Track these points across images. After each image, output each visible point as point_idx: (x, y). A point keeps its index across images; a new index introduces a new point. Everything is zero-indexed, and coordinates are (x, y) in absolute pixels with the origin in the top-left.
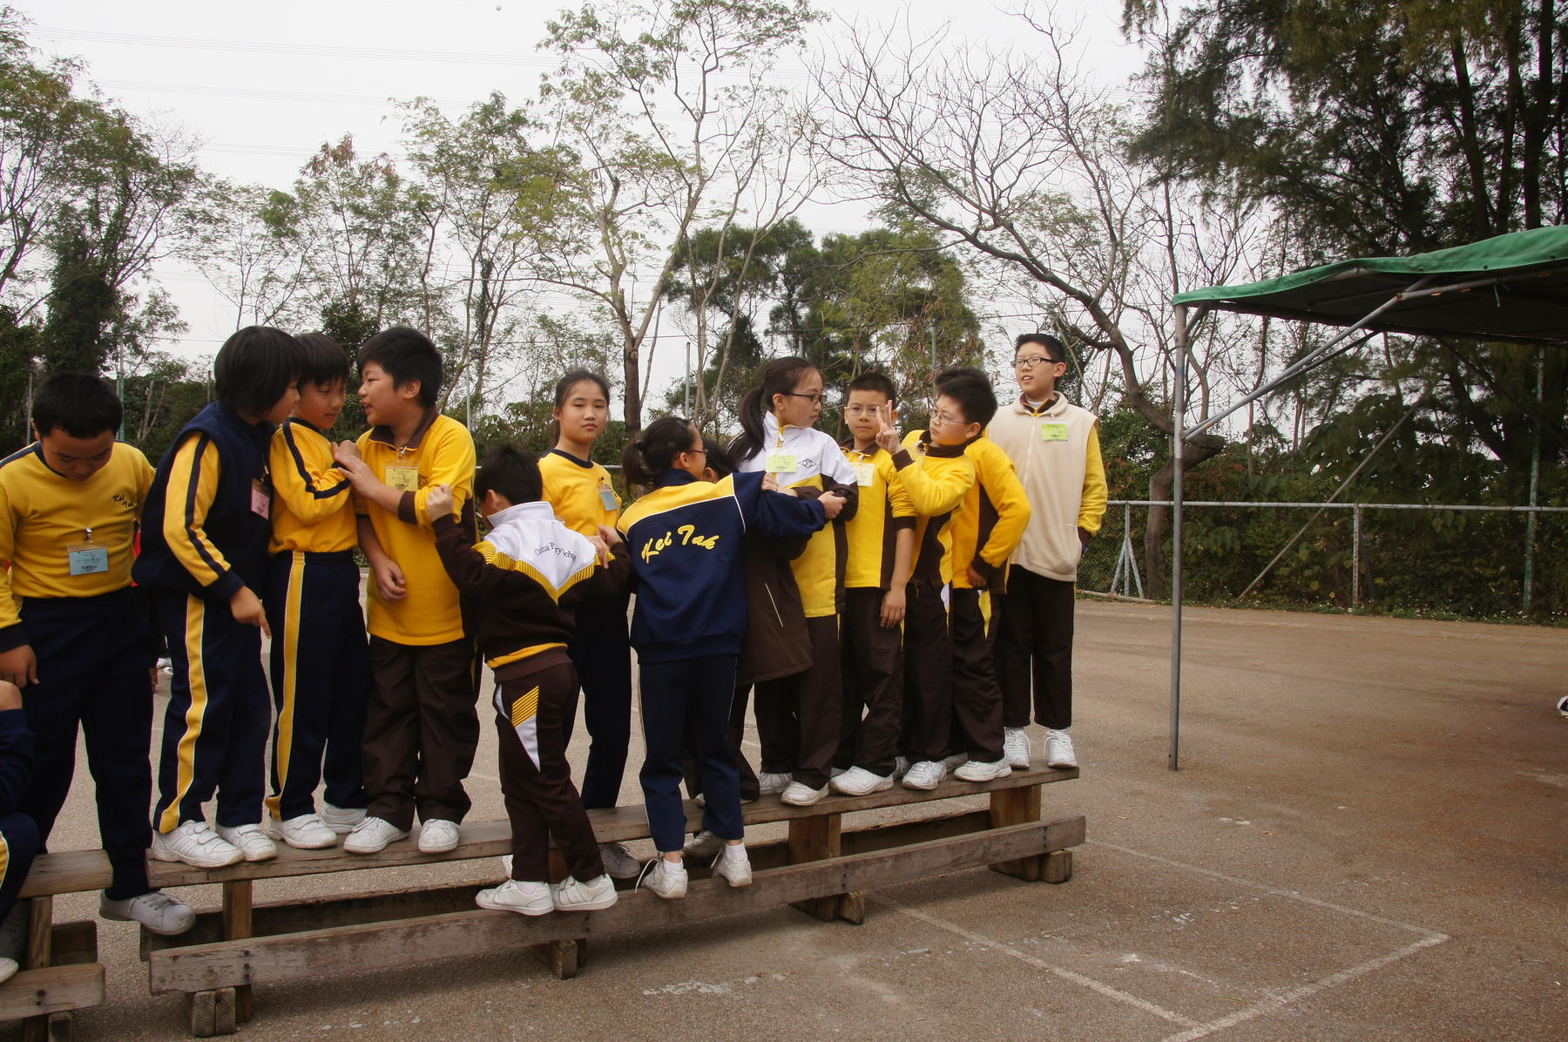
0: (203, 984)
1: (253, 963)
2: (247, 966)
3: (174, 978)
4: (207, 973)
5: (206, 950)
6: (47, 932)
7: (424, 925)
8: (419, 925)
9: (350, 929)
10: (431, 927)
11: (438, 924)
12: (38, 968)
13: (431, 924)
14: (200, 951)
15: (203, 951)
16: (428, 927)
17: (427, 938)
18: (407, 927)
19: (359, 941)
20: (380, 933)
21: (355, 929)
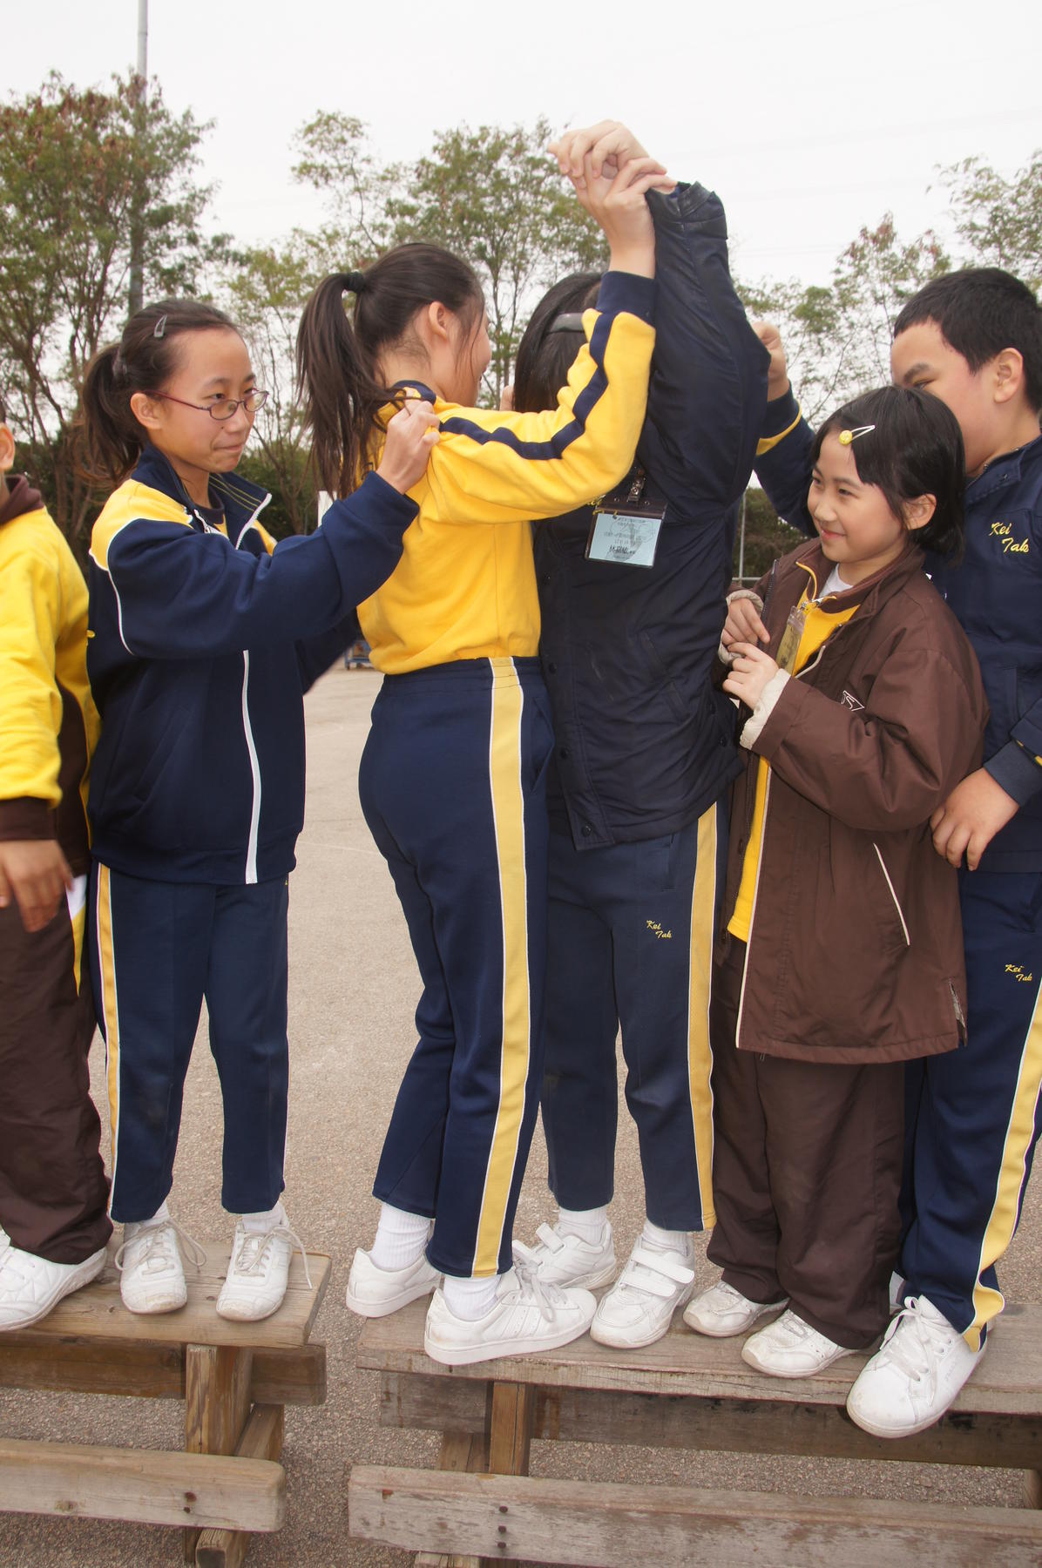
0: (428, 1544)
1: (510, 1527)
2: (502, 1530)
3: (383, 1524)
4: (436, 1528)
5: (436, 1492)
6: (207, 1400)
7: (828, 1522)
8: (818, 1522)
9: (690, 1501)
10: (843, 1531)
11: (856, 1526)
12: (194, 1452)
13: (844, 1524)
14: (426, 1491)
15: (432, 1491)
16: (836, 1527)
17: (832, 1547)
18: (795, 1521)
19: (704, 1529)
20: (743, 1523)
21: (699, 1503)
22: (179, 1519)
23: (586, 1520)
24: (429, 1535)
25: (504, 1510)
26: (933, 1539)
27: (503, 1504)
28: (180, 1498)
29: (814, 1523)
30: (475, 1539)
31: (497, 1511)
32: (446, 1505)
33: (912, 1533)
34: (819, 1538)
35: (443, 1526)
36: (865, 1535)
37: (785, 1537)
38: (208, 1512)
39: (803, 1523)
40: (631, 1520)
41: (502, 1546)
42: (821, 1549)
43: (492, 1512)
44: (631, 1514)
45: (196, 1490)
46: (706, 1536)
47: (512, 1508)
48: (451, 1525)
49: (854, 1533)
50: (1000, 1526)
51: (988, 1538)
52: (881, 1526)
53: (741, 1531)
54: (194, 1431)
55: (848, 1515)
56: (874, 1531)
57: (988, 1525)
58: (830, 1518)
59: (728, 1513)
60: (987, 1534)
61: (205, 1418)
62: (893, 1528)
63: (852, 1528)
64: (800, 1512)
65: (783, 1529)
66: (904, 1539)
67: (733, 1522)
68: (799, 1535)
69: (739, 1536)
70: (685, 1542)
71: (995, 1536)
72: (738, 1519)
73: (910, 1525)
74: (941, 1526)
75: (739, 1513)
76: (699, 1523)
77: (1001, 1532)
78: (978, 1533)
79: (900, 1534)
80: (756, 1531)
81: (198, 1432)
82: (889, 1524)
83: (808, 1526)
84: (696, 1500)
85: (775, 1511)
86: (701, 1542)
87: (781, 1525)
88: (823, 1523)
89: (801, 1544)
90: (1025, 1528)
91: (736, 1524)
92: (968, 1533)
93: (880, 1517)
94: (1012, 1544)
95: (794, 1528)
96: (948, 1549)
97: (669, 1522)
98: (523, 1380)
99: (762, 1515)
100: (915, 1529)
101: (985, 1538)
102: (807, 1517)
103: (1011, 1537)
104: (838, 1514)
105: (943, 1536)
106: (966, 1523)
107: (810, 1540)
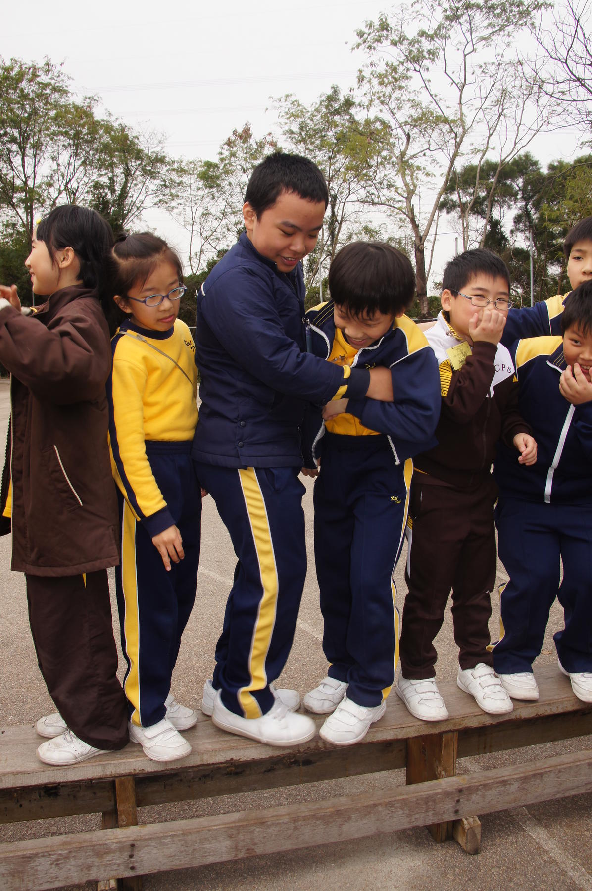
57: (25, 850)
96: (2, 869)
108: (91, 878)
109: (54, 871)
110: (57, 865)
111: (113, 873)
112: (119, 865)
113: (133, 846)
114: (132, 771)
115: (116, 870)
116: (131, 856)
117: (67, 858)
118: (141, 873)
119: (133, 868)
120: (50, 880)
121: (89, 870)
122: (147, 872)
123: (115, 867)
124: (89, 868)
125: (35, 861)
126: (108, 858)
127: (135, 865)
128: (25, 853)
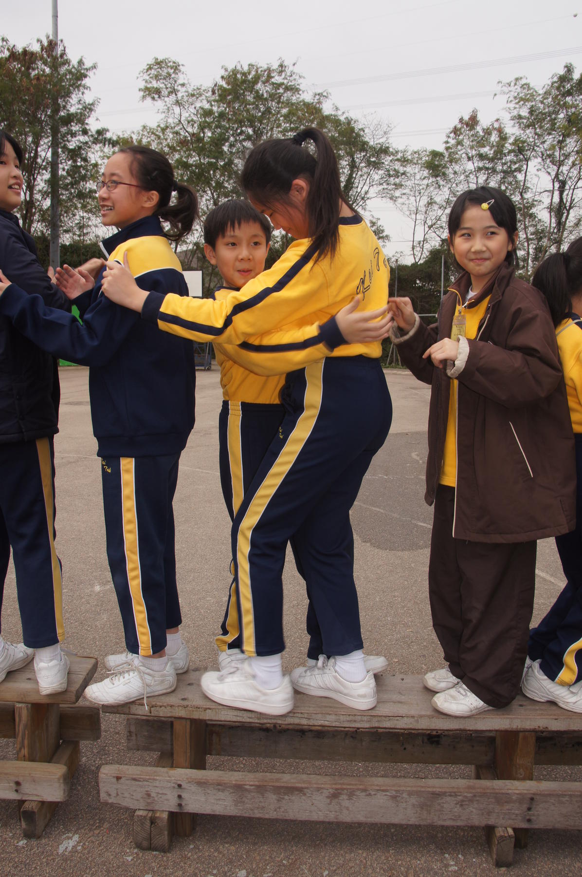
0: (142, 805)
1: (184, 795)
2: (180, 797)
3: (118, 795)
4: (145, 796)
5: (144, 777)
6: (27, 732)
7: (351, 789)
8: (345, 789)
9: (278, 780)
10: (358, 793)
11: (365, 790)
12: (21, 760)
13: (358, 789)
14: (139, 777)
15: (142, 777)
16: (354, 791)
17: (353, 801)
18: (332, 789)
19: (285, 794)
20: (305, 790)
21: (282, 781)
22: (12, 796)
23: (223, 791)
24: (141, 800)
25: (180, 786)
26: (405, 795)
27: (179, 782)
28: (13, 785)
29: (343, 789)
30: (166, 802)
31: (176, 786)
32: (150, 784)
33: (394, 793)
34: (345, 797)
35: (149, 795)
36: (370, 795)
37: (328, 797)
38: (27, 791)
39: (336, 789)
40: (247, 790)
41: (180, 805)
42: (346, 803)
43: (174, 787)
44: (246, 787)
45: (20, 780)
46: (286, 797)
47: (184, 785)
48: (153, 795)
49: (364, 794)
50: (440, 788)
51: (433, 793)
52: (378, 790)
53: (305, 794)
54: (20, 749)
55: (360, 785)
56: (374, 793)
57: (434, 787)
58: (351, 787)
59: (297, 785)
60: (433, 791)
61: (26, 742)
62: (383, 791)
63: (362, 792)
64: (335, 784)
65: (326, 793)
66: (390, 796)
67: (300, 790)
68: (335, 796)
69: (304, 797)
70: (275, 801)
71: (437, 792)
72: (302, 788)
73: (393, 789)
74: (409, 789)
75: (303, 785)
76: (282, 791)
77: (440, 790)
78: (430, 791)
79: (388, 793)
80: (312, 794)
81: (23, 749)
82: (382, 789)
83: (339, 791)
84: (281, 779)
85: (322, 784)
86: (284, 801)
87: (325, 791)
88: (347, 789)
89: (336, 800)
90: (453, 788)
91: (302, 791)
92: (424, 791)
93: (377, 785)
94: (446, 796)
95: (332, 792)
96: (413, 800)
97: (266, 791)
98: (188, 717)
99: (315, 786)
100: (395, 791)
101: (432, 794)
102: (339, 786)
103: (445, 792)
104: (356, 785)
105: (410, 794)
106: (422, 787)
107: (340, 798)
108: (490, 823)
109: (457, 809)
110: (461, 805)
111: (510, 822)
112: (517, 815)
113: (532, 799)
114: (537, 728)
115: (513, 819)
116: (529, 809)
117: (471, 801)
118: (536, 827)
119: (529, 821)
120: (453, 817)
121: (489, 815)
122: (541, 826)
123: (513, 817)
124: (489, 813)
125: (442, 798)
126: (507, 807)
127: (532, 818)
128: (434, 790)
